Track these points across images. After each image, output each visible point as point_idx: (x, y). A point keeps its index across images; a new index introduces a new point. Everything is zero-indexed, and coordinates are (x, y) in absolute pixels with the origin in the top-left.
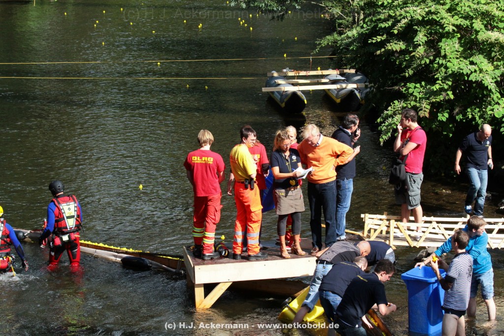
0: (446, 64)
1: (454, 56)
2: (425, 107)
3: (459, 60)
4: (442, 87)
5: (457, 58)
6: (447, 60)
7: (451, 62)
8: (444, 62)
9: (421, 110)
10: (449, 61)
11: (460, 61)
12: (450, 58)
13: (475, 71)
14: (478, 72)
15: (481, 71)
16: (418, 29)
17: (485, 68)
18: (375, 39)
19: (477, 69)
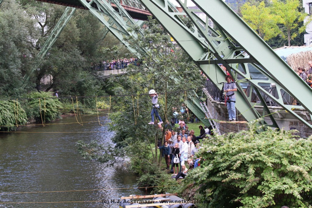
0: (268, 185)
3: (275, 183)
4: (268, 198)
10: (270, 183)
13: (288, 188)
14: (289, 189)
15: (291, 188)
16: (249, 166)
17: (293, 186)
18: (220, 173)
19: (289, 187)
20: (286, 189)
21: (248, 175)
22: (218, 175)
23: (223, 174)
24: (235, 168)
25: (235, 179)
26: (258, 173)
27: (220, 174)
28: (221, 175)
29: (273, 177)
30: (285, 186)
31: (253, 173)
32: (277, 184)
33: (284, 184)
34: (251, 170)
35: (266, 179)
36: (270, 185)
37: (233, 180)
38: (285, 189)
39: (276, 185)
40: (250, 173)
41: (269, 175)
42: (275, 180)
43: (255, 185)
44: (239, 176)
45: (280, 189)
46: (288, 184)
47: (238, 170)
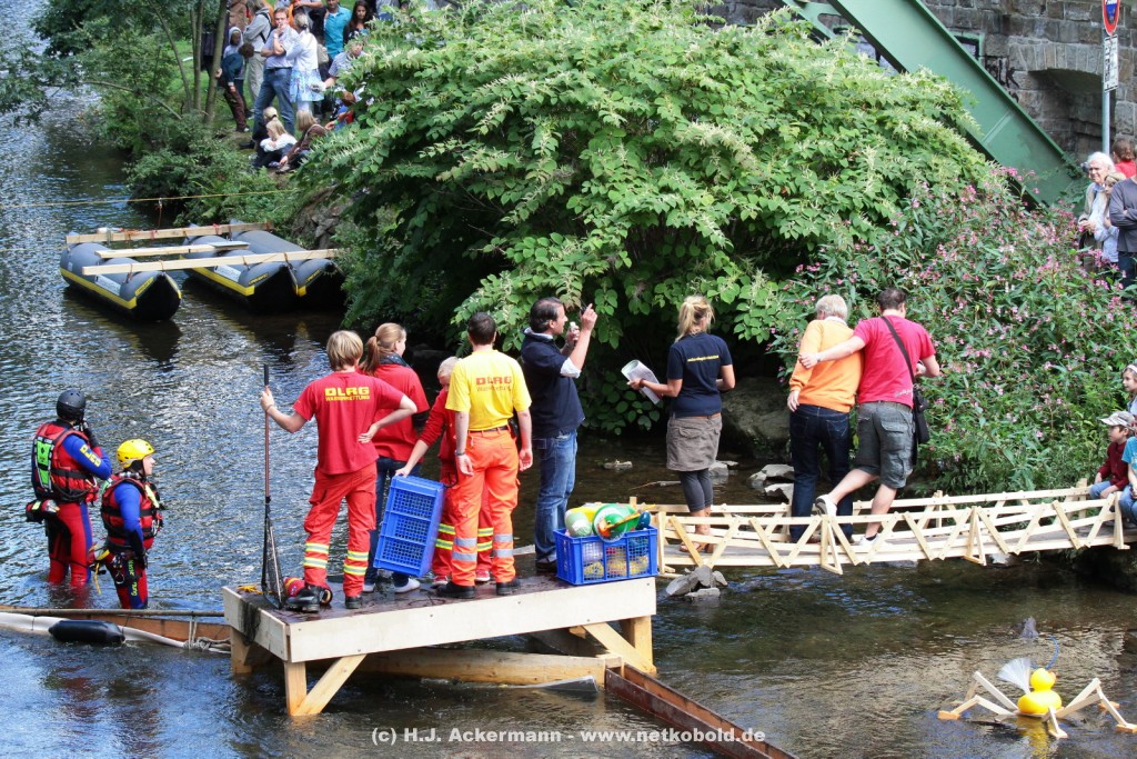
0: (607, 194)
1: (623, 178)
2: (571, 287)
3: (631, 185)
4: (605, 242)
5: (627, 181)
6: (608, 185)
7: (616, 190)
8: (602, 190)
9: (564, 292)
10: (613, 188)
11: (636, 186)
12: (614, 181)
13: (678, 206)
14: (683, 208)
15: (689, 205)
16: (537, 122)
17: (696, 199)
18: (432, 148)
19: (682, 202)
20: (671, 208)
21: (535, 157)
22: (421, 156)
23: (442, 151)
24: (484, 130)
25: (486, 169)
26: (569, 149)
27: (429, 150)
28: (432, 154)
29: (623, 166)
30: (667, 198)
31: (554, 149)
32: (637, 190)
33: (666, 190)
34: (545, 140)
35: (597, 172)
36: (613, 195)
37: (477, 176)
38: (666, 209)
39: (636, 195)
40: (539, 149)
41: (611, 159)
42: (630, 178)
43: (557, 192)
44: (497, 159)
45: (651, 208)
46: (677, 190)
47: (496, 139)
